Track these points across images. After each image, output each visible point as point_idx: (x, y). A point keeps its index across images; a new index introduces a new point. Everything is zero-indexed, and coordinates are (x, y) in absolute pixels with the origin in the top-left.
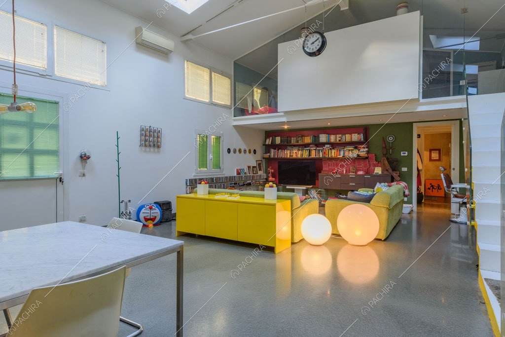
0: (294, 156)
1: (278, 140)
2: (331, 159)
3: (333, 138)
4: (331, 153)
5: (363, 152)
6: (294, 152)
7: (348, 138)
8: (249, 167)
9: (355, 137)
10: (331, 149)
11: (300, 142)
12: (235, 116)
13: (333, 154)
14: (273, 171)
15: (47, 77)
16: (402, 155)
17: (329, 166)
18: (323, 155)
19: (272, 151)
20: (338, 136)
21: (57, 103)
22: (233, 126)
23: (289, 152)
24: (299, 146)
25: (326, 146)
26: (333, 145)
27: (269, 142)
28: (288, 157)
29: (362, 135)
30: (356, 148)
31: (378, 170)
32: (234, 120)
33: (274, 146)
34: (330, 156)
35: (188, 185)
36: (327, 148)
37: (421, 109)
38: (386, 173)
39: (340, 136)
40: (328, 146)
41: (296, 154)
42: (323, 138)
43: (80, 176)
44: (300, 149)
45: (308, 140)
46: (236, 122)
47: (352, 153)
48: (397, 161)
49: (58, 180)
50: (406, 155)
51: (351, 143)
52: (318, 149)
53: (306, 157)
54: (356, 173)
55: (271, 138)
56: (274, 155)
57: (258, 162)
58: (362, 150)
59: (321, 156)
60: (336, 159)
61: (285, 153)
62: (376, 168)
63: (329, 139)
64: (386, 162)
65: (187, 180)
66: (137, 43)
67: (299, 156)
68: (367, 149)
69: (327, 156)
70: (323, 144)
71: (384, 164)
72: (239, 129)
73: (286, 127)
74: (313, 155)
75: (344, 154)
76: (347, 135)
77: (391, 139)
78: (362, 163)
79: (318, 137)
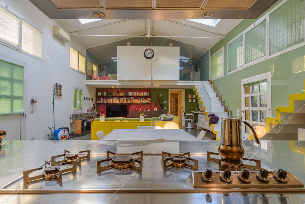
0: (115, 102)
1: (105, 94)
2: (134, 104)
3: (135, 94)
4: (134, 101)
5: (149, 101)
6: (115, 100)
7: (142, 94)
8: (91, 108)
9: (146, 94)
10: (134, 99)
11: (118, 95)
12: (87, 80)
13: (135, 101)
14: (102, 110)
15: (19, 51)
16: (165, 102)
17: (133, 107)
18: (130, 102)
19: (102, 99)
20: (138, 93)
21: (23, 67)
22: (86, 85)
23: (111, 100)
24: (117, 97)
25: (132, 97)
26: (135, 97)
27: (99, 94)
28: (111, 102)
29: (148, 93)
30: (146, 99)
31: (156, 109)
32: (86, 82)
33: (102, 96)
34: (133, 102)
35: (72, 118)
36: (132, 98)
37: (179, 84)
38: (159, 110)
39: (139, 93)
40: (133, 97)
41: (116, 101)
42: (130, 94)
43: (31, 113)
44: (118, 98)
45: (122, 94)
46: (87, 83)
47: (144, 101)
48: (163, 105)
49: (22, 115)
50: (166, 102)
51: (143, 97)
52: (127, 99)
53: (121, 102)
54: (147, 110)
55: (101, 92)
56: (103, 102)
57: (94, 105)
58: (149, 100)
59: (129, 102)
60: (137, 104)
61: (110, 100)
62: (155, 108)
63: (133, 94)
64: (159, 105)
65: (71, 115)
66: (54, 35)
67: (117, 102)
68: (150, 100)
69: (132, 102)
70: (130, 97)
71: (158, 106)
72: (88, 86)
73: (113, 87)
74: (125, 102)
75: (140, 101)
76: (142, 93)
77: (160, 95)
78: (149, 106)
79: (128, 93)
